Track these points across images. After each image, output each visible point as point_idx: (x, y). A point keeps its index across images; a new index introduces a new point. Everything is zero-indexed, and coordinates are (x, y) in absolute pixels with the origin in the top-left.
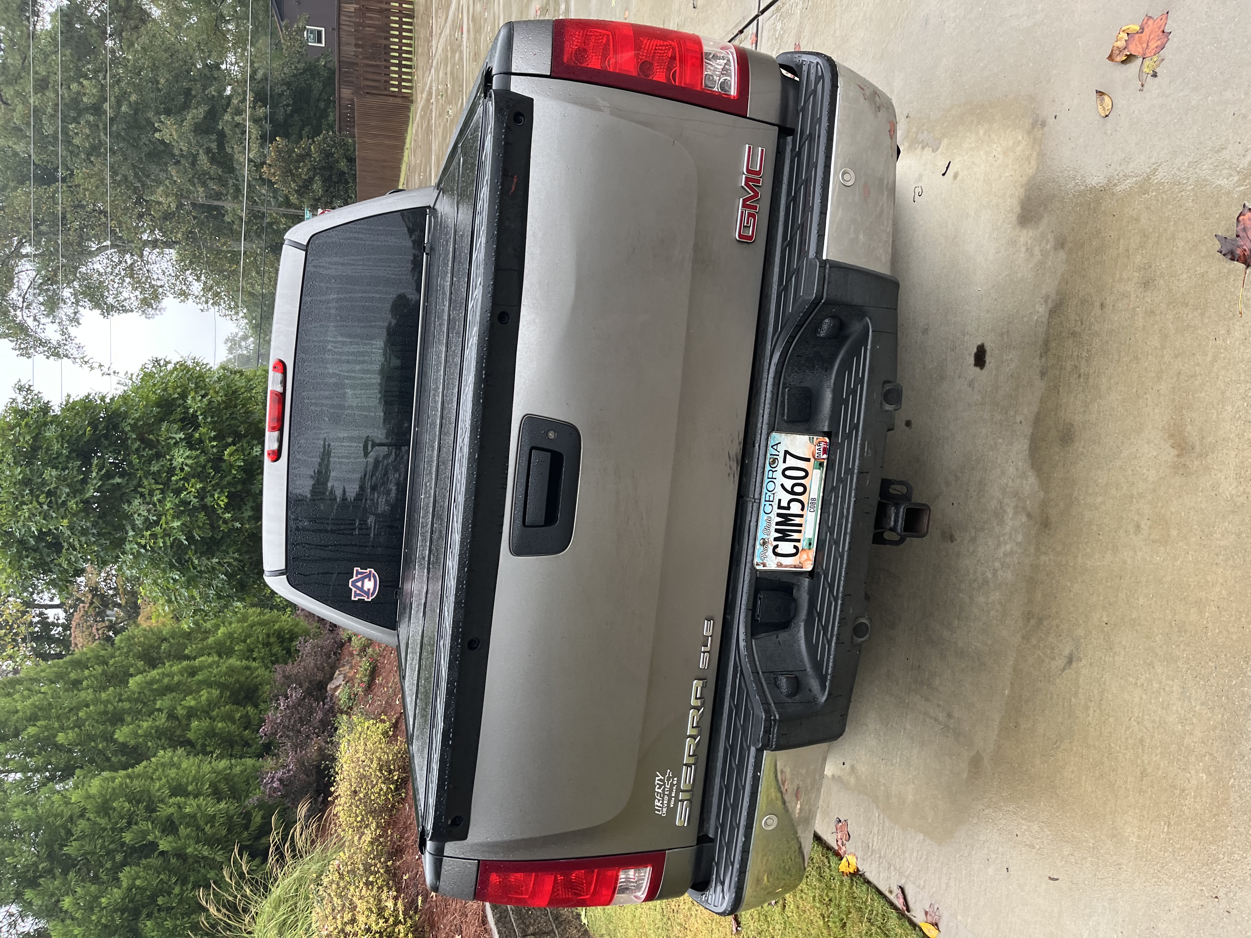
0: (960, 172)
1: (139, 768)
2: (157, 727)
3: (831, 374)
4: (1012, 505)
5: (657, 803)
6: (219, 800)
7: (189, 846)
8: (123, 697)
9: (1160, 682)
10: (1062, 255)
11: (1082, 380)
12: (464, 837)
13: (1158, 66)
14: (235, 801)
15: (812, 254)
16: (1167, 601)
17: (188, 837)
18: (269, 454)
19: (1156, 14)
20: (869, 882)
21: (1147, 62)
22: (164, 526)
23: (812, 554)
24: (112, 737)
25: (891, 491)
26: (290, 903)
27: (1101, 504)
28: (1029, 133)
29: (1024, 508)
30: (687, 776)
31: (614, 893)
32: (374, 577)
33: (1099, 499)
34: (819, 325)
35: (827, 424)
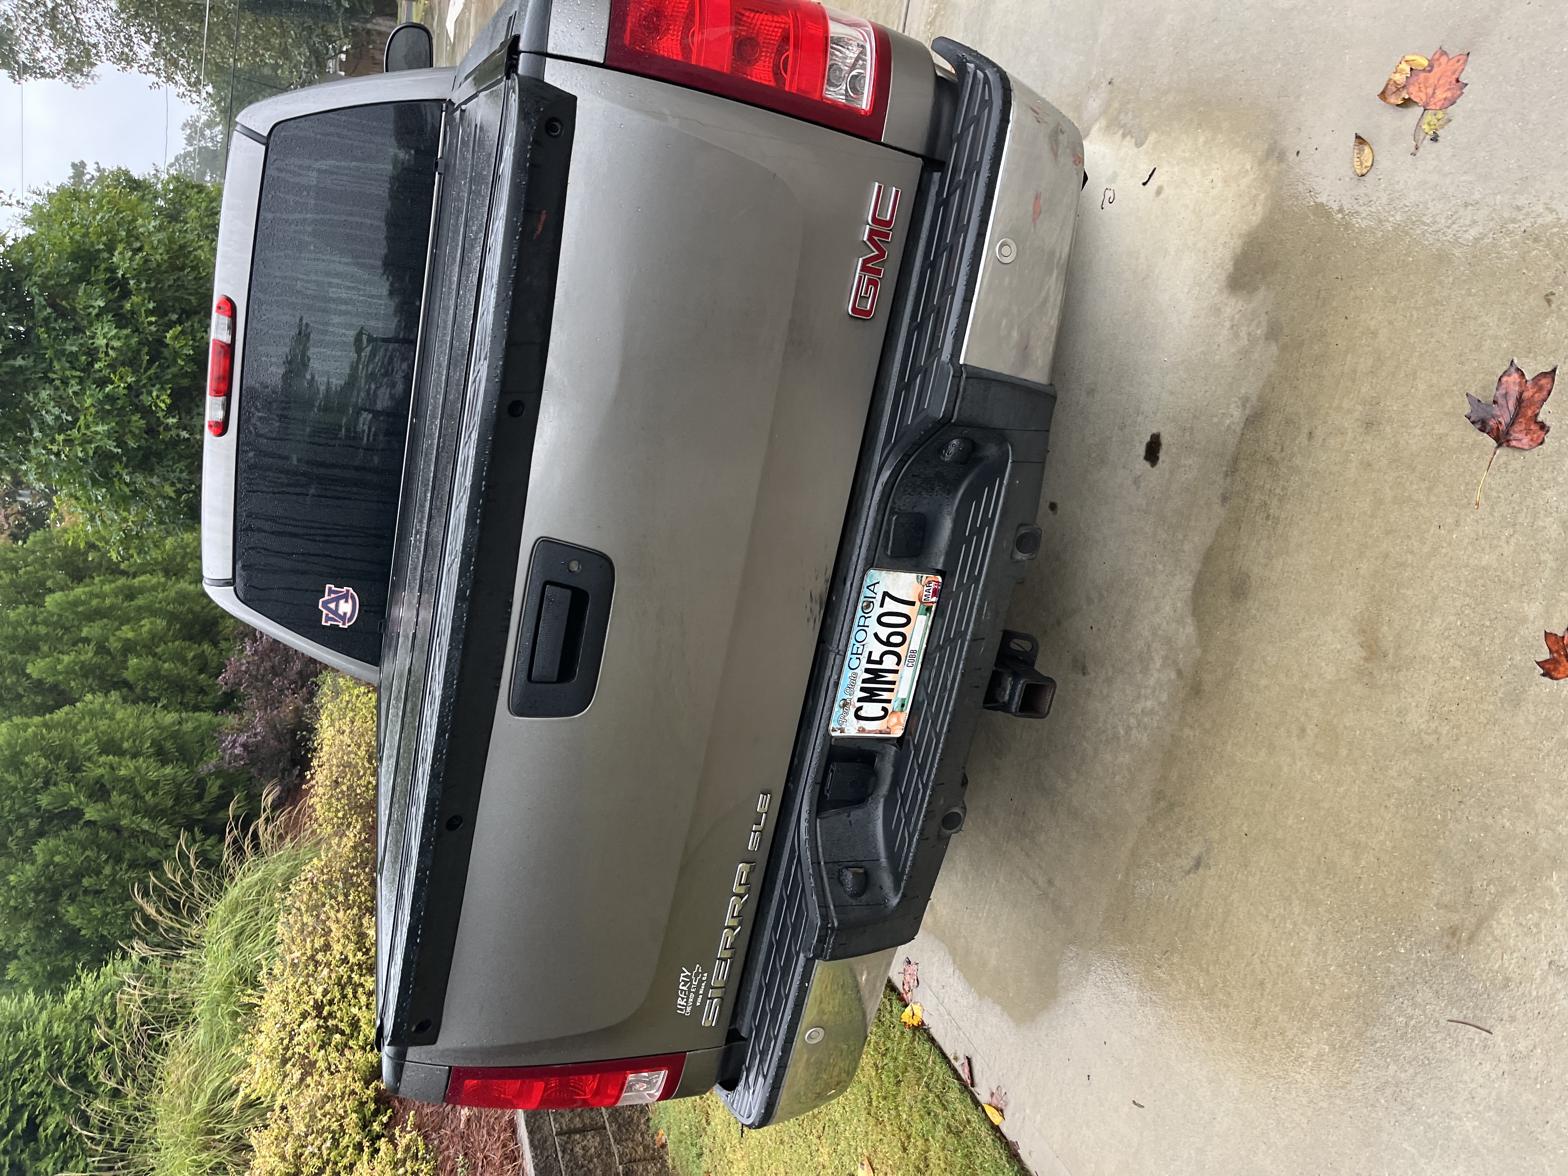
0: (1165, 188)
1: (60, 715)
2: (83, 663)
3: (954, 498)
4: (1163, 653)
5: (680, 1001)
6: (164, 763)
7: (124, 816)
8: (38, 619)
9: (1295, 924)
10: (1274, 349)
11: (1270, 523)
12: (433, 1041)
13: (1442, 127)
14: (185, 765)
15: (946, 356)
16: (1321, 832)
17: (122, 805)
18: (210, 426)
19: (1453, 52)
20: (932, 1040)
21: (1429, 117)
22: (83, 431)
23: (904, 717)
24: (23, 670)
25: (1012, 645)
26: (250, 908)
27: (1266, 687)
28: (1261, 163)
29: (1175, 662)
30: (721, 972)
31: (621, 1090)
32: (353, 597)
33: (1264, 682)
34: (945, 445)
35: (942, 560)
